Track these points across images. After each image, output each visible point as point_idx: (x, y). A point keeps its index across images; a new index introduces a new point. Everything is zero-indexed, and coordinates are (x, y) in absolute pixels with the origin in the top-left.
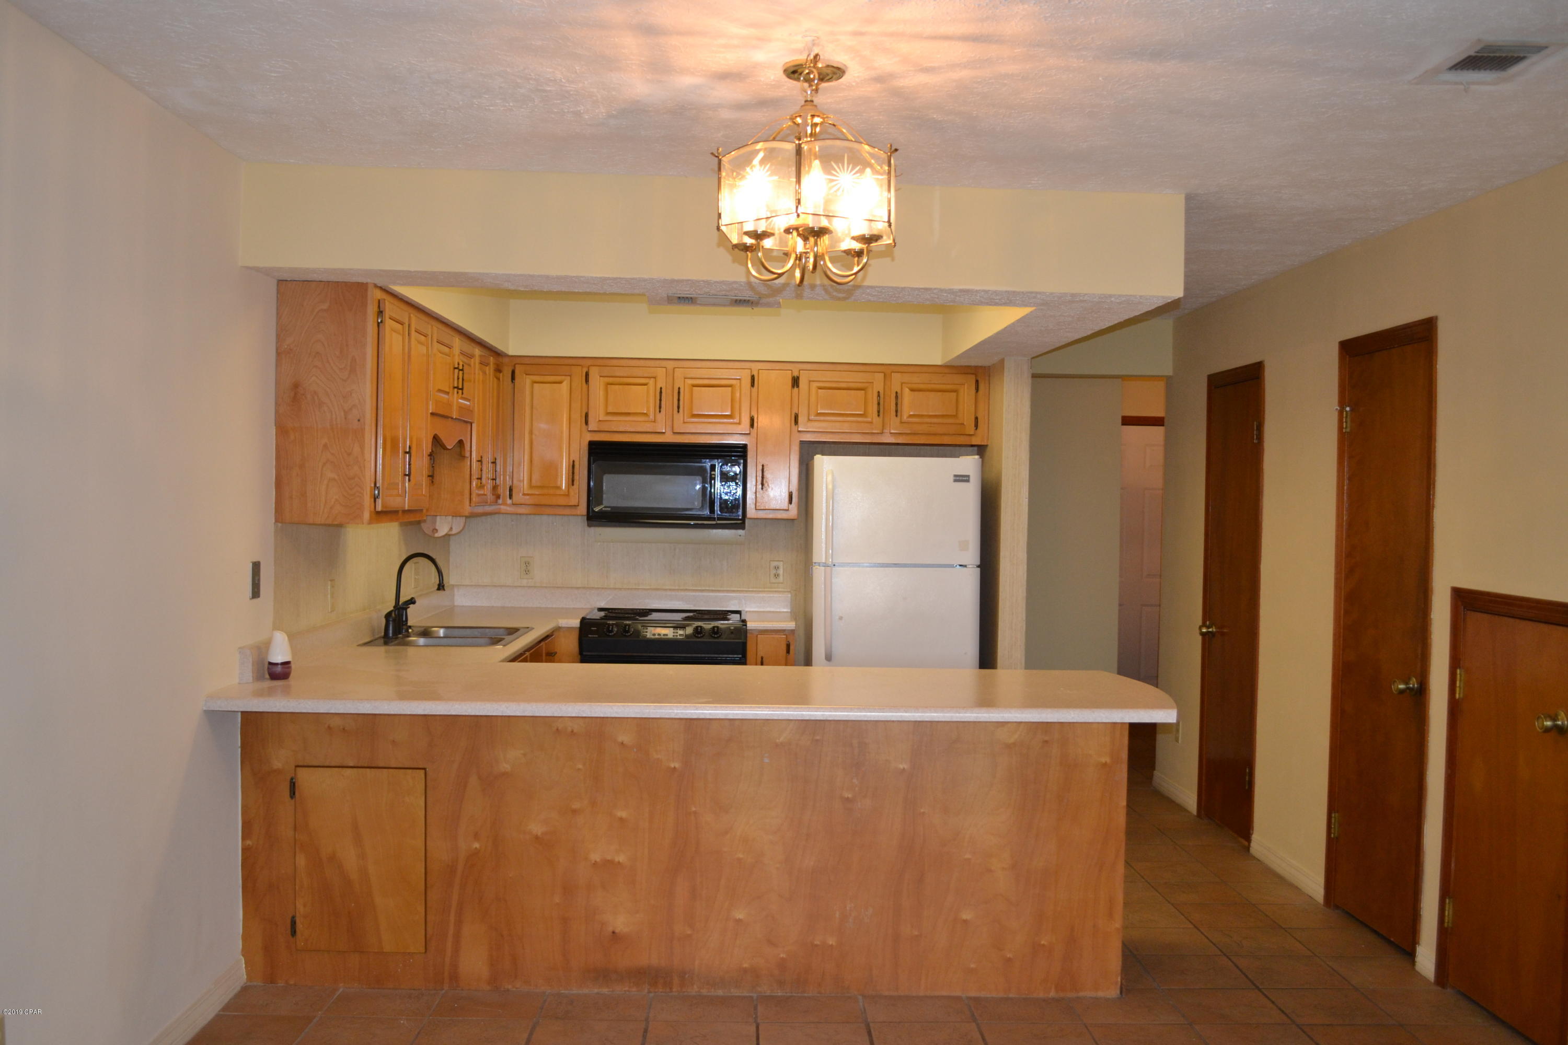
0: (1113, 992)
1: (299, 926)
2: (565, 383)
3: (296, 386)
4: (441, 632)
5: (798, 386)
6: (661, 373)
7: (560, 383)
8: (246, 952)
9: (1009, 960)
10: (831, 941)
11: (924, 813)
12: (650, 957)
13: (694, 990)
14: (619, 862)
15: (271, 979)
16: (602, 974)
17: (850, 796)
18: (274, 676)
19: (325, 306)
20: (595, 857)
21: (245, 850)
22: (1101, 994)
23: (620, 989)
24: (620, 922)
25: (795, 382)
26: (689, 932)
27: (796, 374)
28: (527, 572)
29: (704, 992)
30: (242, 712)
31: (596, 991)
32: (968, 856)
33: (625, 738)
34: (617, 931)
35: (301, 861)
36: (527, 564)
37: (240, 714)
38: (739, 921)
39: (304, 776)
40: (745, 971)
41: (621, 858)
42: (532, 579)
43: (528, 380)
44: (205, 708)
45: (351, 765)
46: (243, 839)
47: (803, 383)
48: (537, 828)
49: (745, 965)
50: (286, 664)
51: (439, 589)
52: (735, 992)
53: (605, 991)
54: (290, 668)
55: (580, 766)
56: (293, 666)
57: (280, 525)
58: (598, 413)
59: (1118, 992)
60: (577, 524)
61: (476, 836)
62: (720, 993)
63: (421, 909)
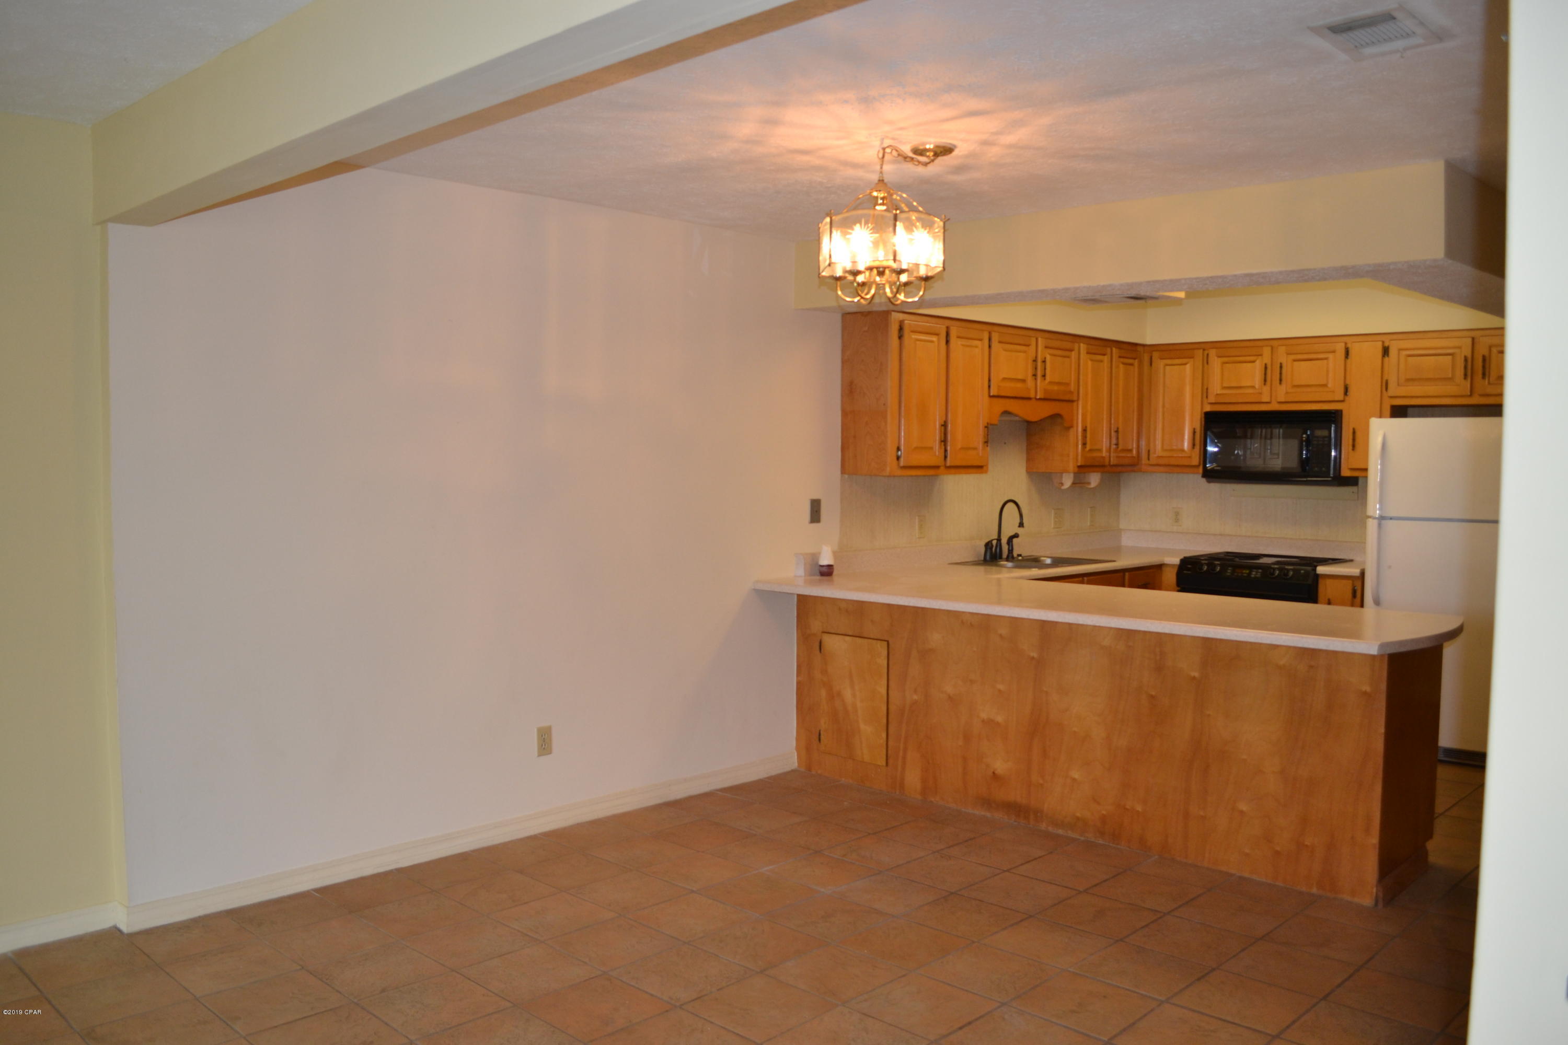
0: (1367, 901)
1: (822, 737)
2: (1188, 366)
3: (851, 383)
4: (1048, 561)
5: (1388, 356)
6: (1267, 351)
7: (1186, 364)
8: (798, 748)
9: (1277, 853)
10: (1139, 808)
11: (1209, 715)
12: (1016, 794)
13: (1043, 826)
14: (998, 722)
15: (809, 768)
16: (987, 802)
17: (1153, 693)
18: (822, 574)
19: (866, 329)
20: (984, 715)
21: (798, 683)
22: (1356, 900)
23: (999, 816)
24: (1000, 765)
25: (1386, 351)
26: (1041, 781)
27: (1386, 344)
28: (1177, 520)
29: (1050, 829)
30: (799, 596)
31: (983, 813)
32: (1244, 757)
33: (1004, 631)
34: (996, 772)
35: (824, 693)
36: (1177, 514)
37: (796, 596)
38: (1074, 780)
39: (827, 639)
40: (1078, 818)
41: (1000, 719)
42: (1180, 526)
43: (1162, 363)
44: (753, 587)
45: (851, 634)
46: (797, 676)
47: (1393, 352)
48: (949, 689)
49: (1078, 815)
50: (830, 566)
51: (1019, 526)
52: (1071, 834)
53: (988, 815)
54: (833, 568)
55: (975, 649)
56: (835, 567)
57: (846, 476)
58: (1216, 388)
59: (1373, 903)
60: (1197, 480)
61: (915, 691)
62: (1060, 832)
63: (884, 735)
